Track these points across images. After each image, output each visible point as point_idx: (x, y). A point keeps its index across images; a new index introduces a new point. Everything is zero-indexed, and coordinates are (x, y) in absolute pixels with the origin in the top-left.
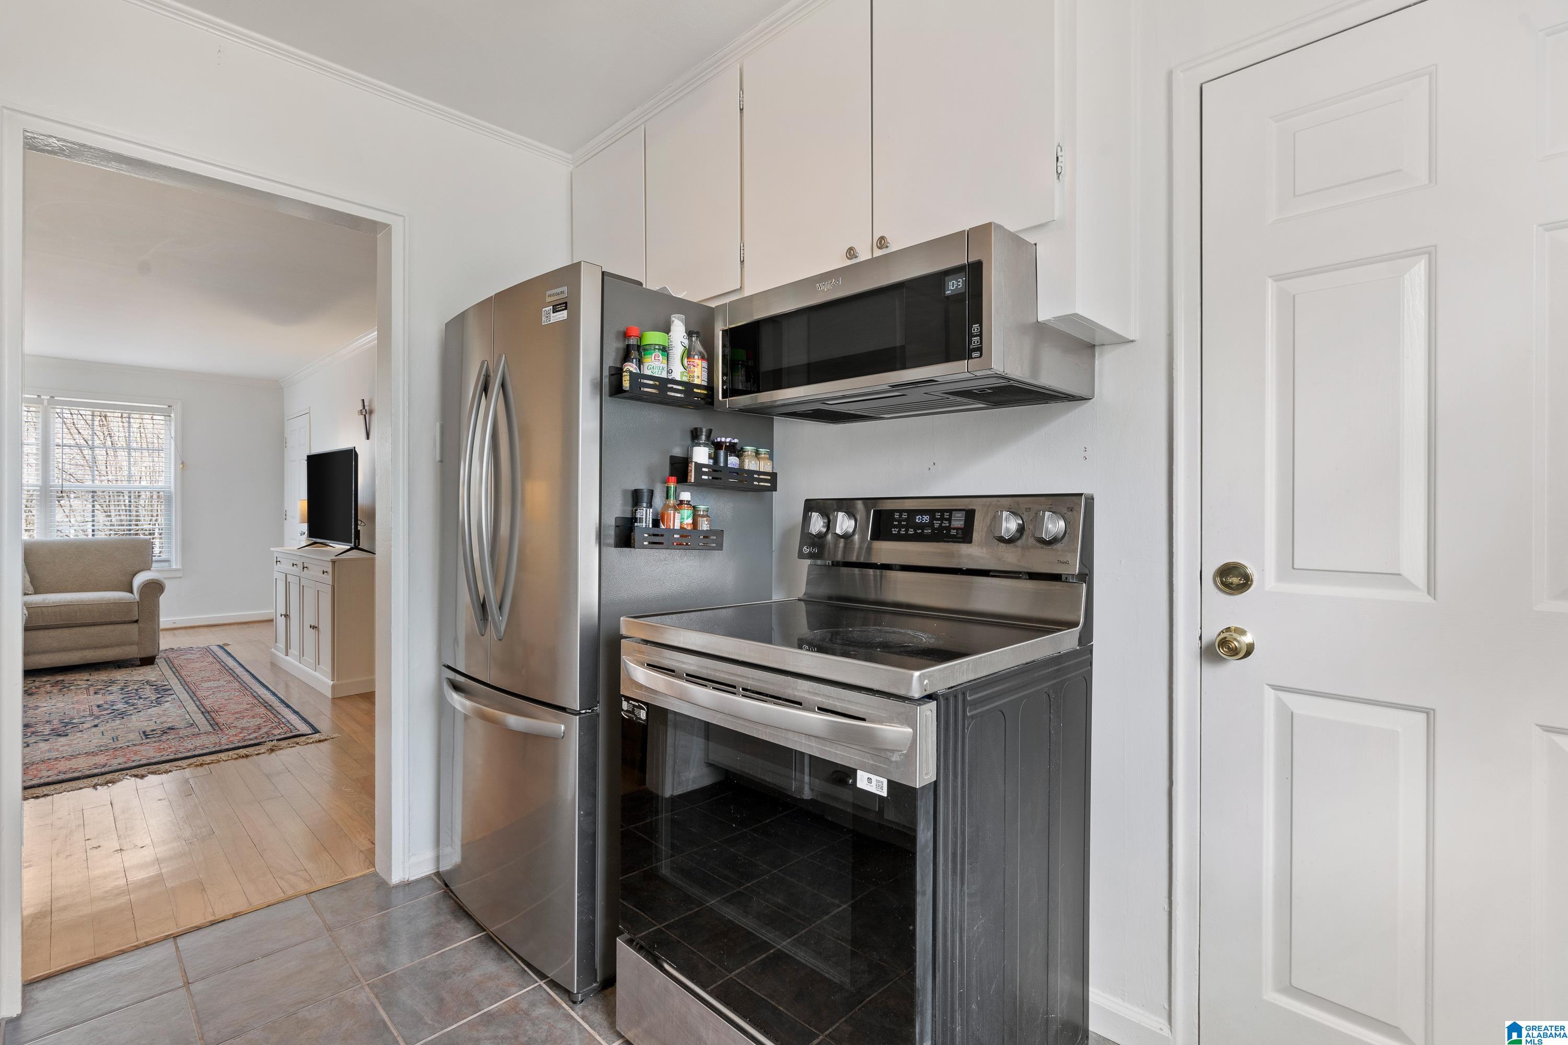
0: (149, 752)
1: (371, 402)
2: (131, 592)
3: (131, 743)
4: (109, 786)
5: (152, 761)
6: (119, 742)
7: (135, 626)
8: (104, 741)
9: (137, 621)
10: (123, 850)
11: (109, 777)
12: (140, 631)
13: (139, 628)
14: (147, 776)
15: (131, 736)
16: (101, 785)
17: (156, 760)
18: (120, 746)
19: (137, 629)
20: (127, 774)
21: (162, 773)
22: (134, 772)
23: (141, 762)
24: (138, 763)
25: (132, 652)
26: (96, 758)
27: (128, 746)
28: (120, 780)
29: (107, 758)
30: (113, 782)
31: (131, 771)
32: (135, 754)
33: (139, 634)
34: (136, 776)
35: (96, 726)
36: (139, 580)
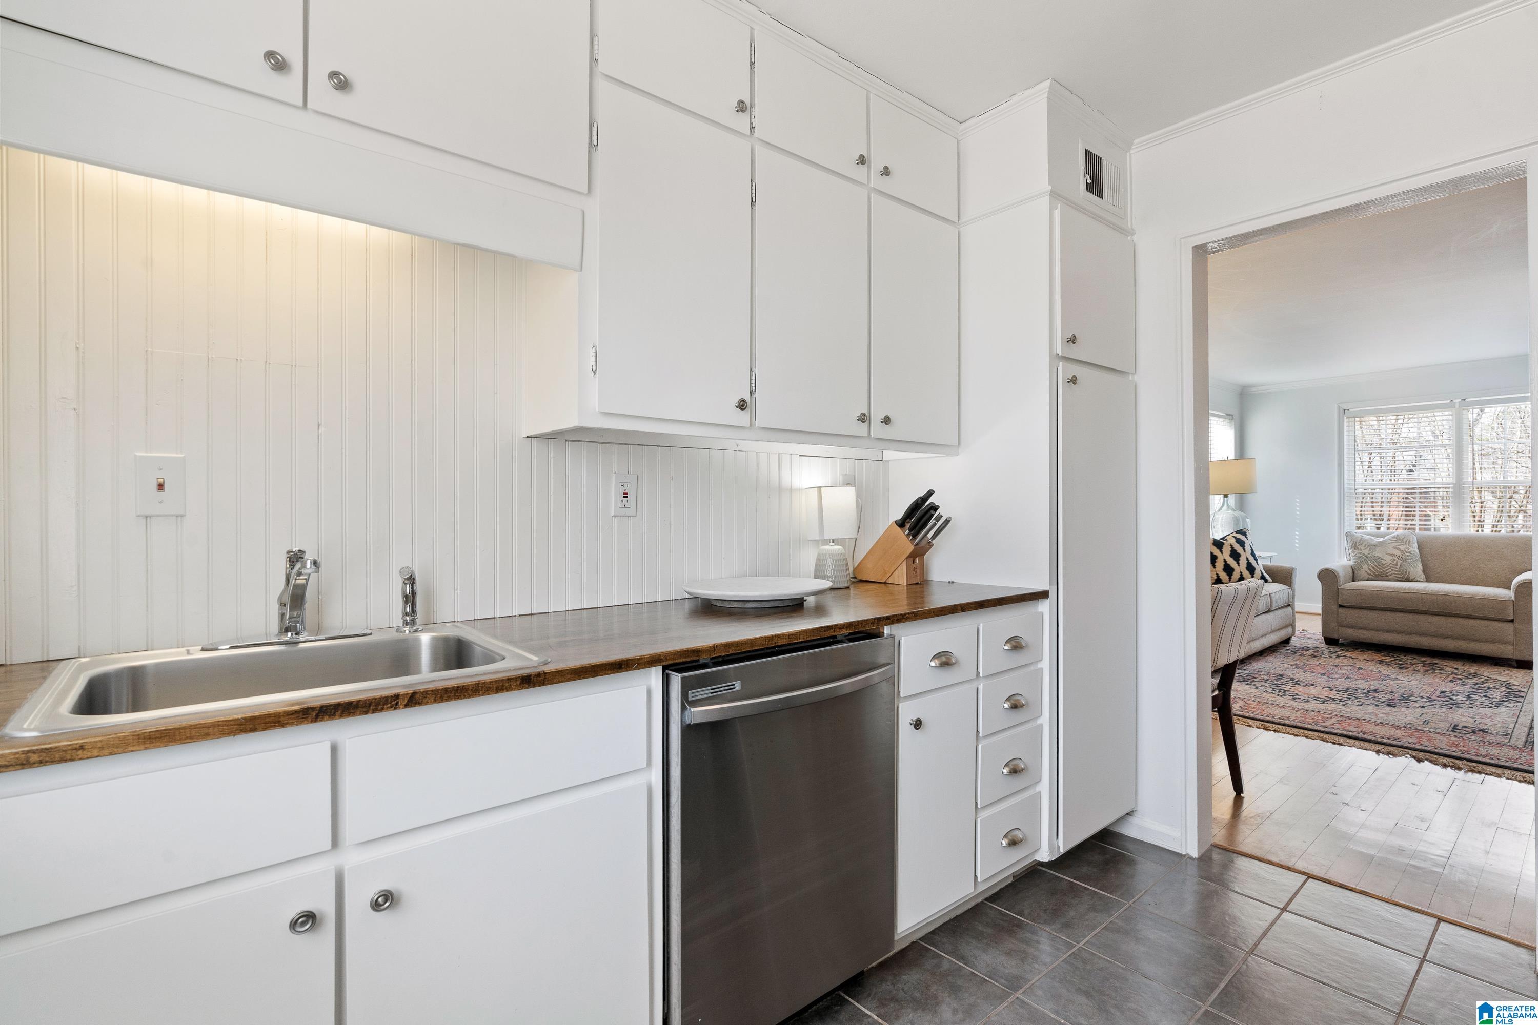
0: (1442, 744)
3: (1434, 731)
4: (1390, 757)
5: (1436, 751)
6: (1427, 726)
7: (1509, 624)
8: (1417, 721)
9: (1512, 622)
10: (1348, 805)
11: (1391, 749)
12: (1517, 632)
13: (1515, 628)
14: (1423, 762)
15: (1442, 725)
16: (1383, 754)
17: (1440, 751)
18: (1424, 729)
19: (1512, 629)
20: (1408, 754)
21: (1438, 765)
22: (1414, 753)
23: (1426, 748)
24: (1423, 748)
25: (1510, 652)
26: (1397, 731)
27: (1430, 732)
28: (1399, 756)
29: (1404, 734)
30: (1395, 755)
31: (1413, 752)
32: (1429, 740)
33: (1514, 635)
34: (1414, 757)
35: (1423, 707)
36: (1518, 580)
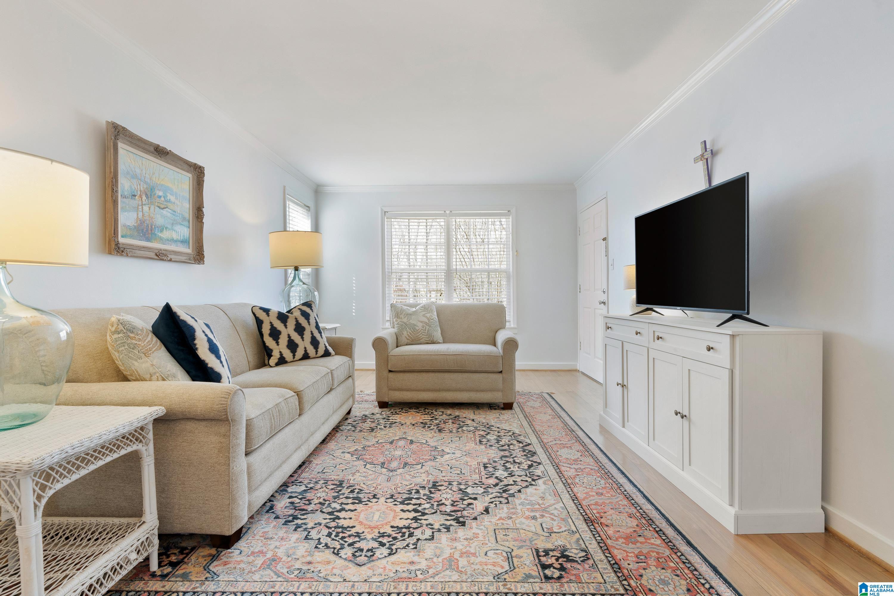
1: (713, 143)
2: (495, 345)
7: (500, 375)
9: (501, 372)
12: (504, 381)
13: (503, 378)
19: (501, 379)
25: (498, 397)
33: (503, 384)
36: (502, 337)
